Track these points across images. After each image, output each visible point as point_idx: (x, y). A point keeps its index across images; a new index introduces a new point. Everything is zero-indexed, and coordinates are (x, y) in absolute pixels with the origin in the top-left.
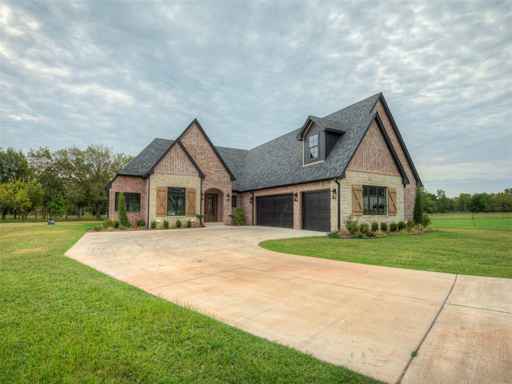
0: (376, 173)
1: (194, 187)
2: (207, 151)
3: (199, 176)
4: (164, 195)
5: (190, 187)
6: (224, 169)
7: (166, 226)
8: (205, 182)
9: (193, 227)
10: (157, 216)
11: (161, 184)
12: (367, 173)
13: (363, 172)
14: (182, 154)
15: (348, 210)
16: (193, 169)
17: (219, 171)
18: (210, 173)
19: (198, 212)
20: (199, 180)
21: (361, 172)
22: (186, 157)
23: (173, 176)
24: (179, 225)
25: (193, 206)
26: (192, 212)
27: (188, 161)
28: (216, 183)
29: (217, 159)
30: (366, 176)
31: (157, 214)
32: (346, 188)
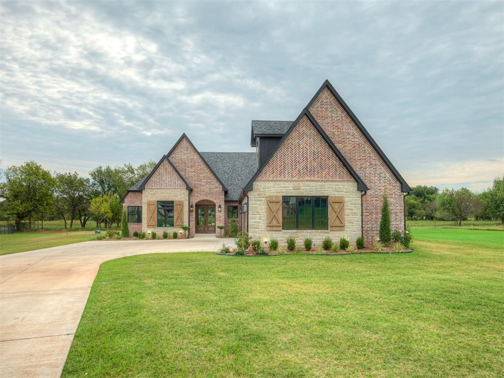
0: (307, 181)
1: (181, 200)
2: (197, 164)
3: (187, 189)
4: (154, 208)
5: (178, 200)
6: (215, 180)
7: (154, 236)
8: (195, 194)
9: (179, 238)
10: (147, 228)
11: (152, 198)
12: (291, 181)
13: (285, 181)
14: (170, 169)
15: (260, 224)
16: (180, 182)
17: (210, 182)
18: (201, 185)
19: (186, 224)
20: (187, 192)
21: (281, 181)
22: (174, 171)
23: (161, 191)
24: (165, 236)
25: (180, 217)
26: (180, 223)
27: (176, 176)
28: (207, 194)
29: (207, 170)
30: (290, 186)
31: (148, 226)
32: (258, 200)
